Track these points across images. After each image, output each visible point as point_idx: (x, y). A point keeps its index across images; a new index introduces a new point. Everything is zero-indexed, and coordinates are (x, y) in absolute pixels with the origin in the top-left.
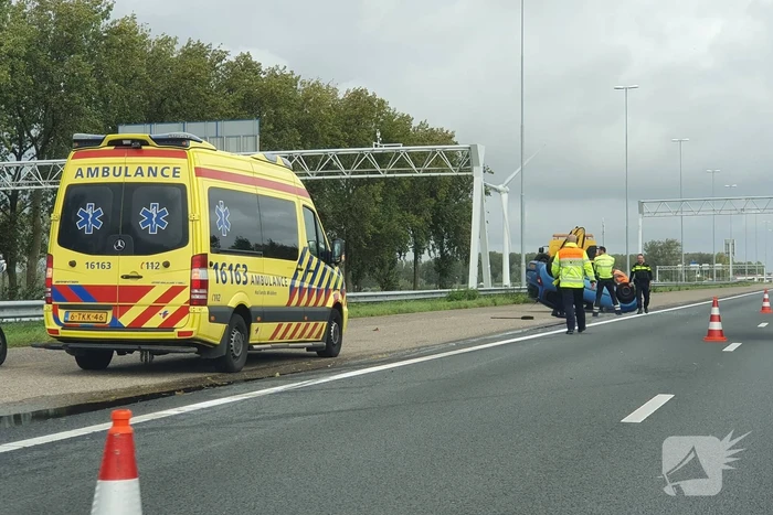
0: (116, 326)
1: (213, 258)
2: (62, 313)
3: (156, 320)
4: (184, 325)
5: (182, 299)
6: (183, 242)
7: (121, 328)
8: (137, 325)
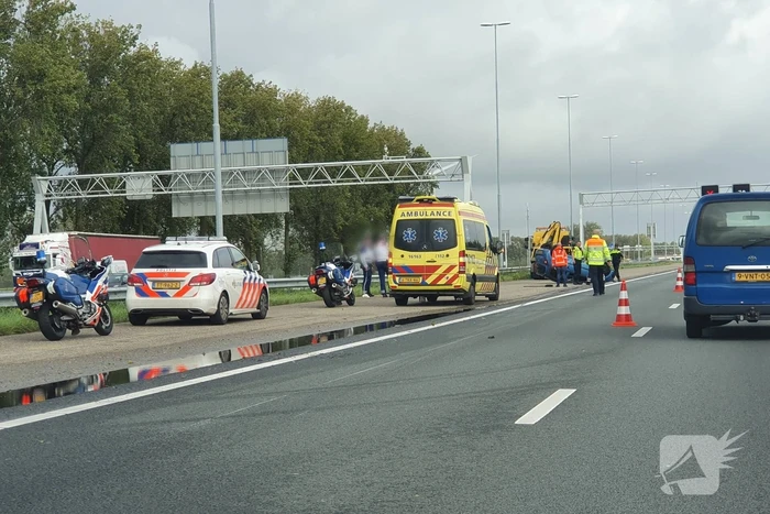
0: (424, 284)
1: (467, 252)
2: (397, 279)
3: (443, 281)
4: (456, 283)
5: (456, 270)
6: (455, 245)
7: (427, 285)
8: (434, 284)
